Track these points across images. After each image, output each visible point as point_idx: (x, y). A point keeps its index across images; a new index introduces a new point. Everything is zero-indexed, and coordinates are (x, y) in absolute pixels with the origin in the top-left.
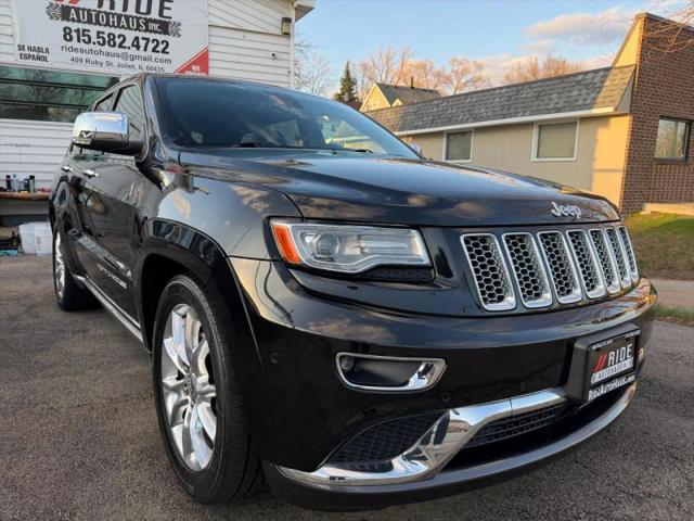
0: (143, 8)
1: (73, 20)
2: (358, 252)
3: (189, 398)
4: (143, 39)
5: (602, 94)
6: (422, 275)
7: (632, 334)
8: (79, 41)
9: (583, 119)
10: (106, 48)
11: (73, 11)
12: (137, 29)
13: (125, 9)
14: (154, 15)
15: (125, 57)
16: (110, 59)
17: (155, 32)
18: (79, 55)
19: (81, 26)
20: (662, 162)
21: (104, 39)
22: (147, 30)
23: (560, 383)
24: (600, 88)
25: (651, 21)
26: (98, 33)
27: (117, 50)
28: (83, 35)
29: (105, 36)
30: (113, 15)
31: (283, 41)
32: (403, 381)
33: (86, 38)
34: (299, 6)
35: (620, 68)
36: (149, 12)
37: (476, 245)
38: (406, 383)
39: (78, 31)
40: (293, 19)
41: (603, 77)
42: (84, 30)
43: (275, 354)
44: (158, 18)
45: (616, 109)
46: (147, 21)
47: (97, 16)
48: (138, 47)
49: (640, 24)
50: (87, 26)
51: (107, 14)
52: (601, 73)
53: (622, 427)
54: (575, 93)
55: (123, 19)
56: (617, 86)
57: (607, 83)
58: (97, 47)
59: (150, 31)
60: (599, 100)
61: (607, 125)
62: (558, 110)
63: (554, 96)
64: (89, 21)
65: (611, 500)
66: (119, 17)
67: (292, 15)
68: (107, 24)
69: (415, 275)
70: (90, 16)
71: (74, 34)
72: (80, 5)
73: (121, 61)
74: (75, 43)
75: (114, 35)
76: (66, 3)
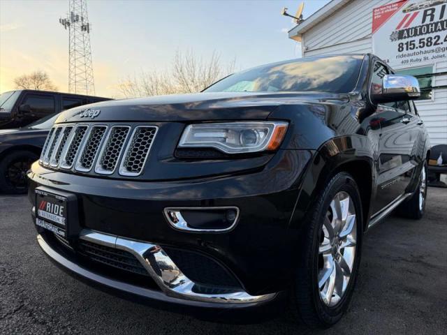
1: (405, 37)
8: (407, 49)
10: (426, 48)
11: (405, 32)
13: (441, 17)
15: (438, 50)
16: (427, 55)
18: (406, 58)
19: (410, 39)
21: (424, 43)
26: (420, 40)
27: (433, 47)
29: (425, 41)
30: (432, 25)
33: (412, 46)
39: (407, 44)
42: (411, 42)
47: (421, 30)
50: (413, 38)
51: (428, 26)
55: (439, 24)
58: (419, 50)
64: (415, 35)
66: (436, 24)
68: (428, 32)
70: (416, 31)
71: (405, 46)
72: (410, 26)
73: (435, 54)
74: (405, 52)
75: (431, 38)
76: (401, 28)
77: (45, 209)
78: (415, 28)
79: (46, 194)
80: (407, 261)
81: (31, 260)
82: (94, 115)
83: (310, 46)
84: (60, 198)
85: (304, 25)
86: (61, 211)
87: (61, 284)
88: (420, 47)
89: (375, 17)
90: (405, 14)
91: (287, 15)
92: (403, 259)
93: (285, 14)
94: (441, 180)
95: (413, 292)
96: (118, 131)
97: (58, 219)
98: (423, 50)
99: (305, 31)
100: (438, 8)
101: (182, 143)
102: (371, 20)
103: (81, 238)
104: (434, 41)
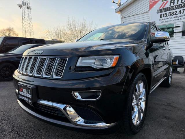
0: (183, 1)
1: (163, 12)
4: (182, 10)
8: (164, 17)
10: (171, 16)
11: (163, 10)
12: (181, 8)
13: (177, 3)
15: (176, 17)
16: (171, 19)
18: (163, 21)
21: (170, 14)
22: (184, 7)
27: (174, 16)
33: (166, 16)
39: (164, 14)
42: (165, 14)
46: (184, 4)
47: (169, 9)
48: (180, 13)
51: (172, 7)
55: (177, 6)
58: (169, 17)
64: (167, 11)
66: (175, 6)
68: (172, 10)
71: (163, 16)
72: (165, 7)
73: (175, 19)
74: (163, 18)
75: (173, 12)
76: (161, 8)
77: (22, 91)
78: (167, 8)
79: (22, 85)
80: (165, 105)
81: (15, 110)
82: (41, 53)
83: (124, 16)
84: (29, 87)
85: (121, 7)
86: (29, 92)
87: (28, 119)
88: (169, 16)
89: (151, 4)
90: (163, 2)
91: (114, 3)
92: (164, 105)
93: (113, 2)
94: (178, 70)
95: (168, 118)
96: (51, 60)
97: (28, 96)
98: (170, 17)
99: (122, 10)
101: (78, 65)
102: (149, 5)
103: (38, 103)
104: (174, 13)
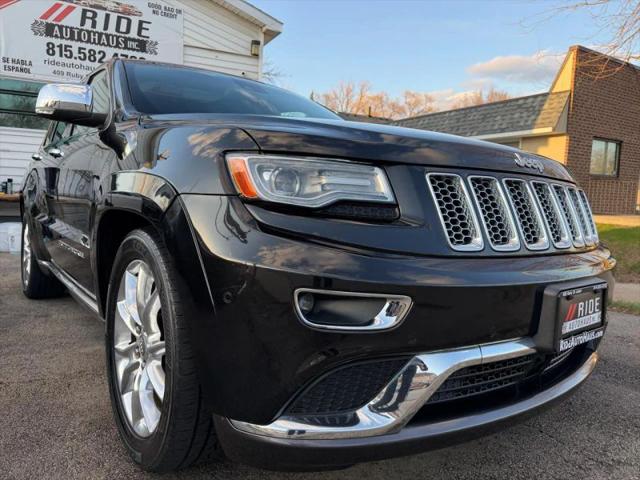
0: (123, 28)
1: (56, 36)
2: (318, 189)
3: (140, 360)
4: (122, 55)
5: (540, 117)
6: (386, 214)
7: (599, 287)
8: (61, 55)
9: (526, 139)
10: (88, 63)
11: (56, 28)
12: (117, 46)
13: (106, 28)
14: (133, 34)
17: (134, 50)
18: (60, 68)
19: (64, 42)
20: (597, 178)
21: (85, 54)
22: (126, 48)
23: (529, 332)
24: (539, 111)
25: (582, 53)
26: (80, 49)
27: (98, 65)
28: (65, 51)
29: (86, 52)
30: (95, 33)
31: (252, 61)
32: (367, 320)
33: (68, 53)
34: (268, 30)
35: (556, 93)
36: (128, 31)
37: (441, 185)
38: (371, 322)
39: (60, 46)
40: (262, 43)
41: (542, 101)
42: (66, 46)
43: (229, 293)
44: (137, 37)
45: (554, 130)
46: (127, 40)
47: (79, 34)
49: (573, 55)
50: (69, 43)
51: (89, 32)
52: (540, 99)
53: (583, 401)
54: (517, 116)
55: (104, 37)
56: (554, 110)
57: (546, 106)
58: (78, 62)
59: (129, 49)
60: (539, 121)
61: (546, 144)
62: (503, 131)
63: (499, 118)
64: (72, 38)
65: (580, 468)
66: (100, 35)
67: (261, 39)
68: (89, 41)
69: (378, 214)
70: (72, 33)
71: (57, 50)
72: (64, 23)
74: (57, 57)
75: (94, 51)
77: (575, 317)
78: (72, 29)
79: (579, 291)
86: (597, 304)
88: (80, 58)
97: (593, 318)
98: (84, 63)
100: (101, 15)
